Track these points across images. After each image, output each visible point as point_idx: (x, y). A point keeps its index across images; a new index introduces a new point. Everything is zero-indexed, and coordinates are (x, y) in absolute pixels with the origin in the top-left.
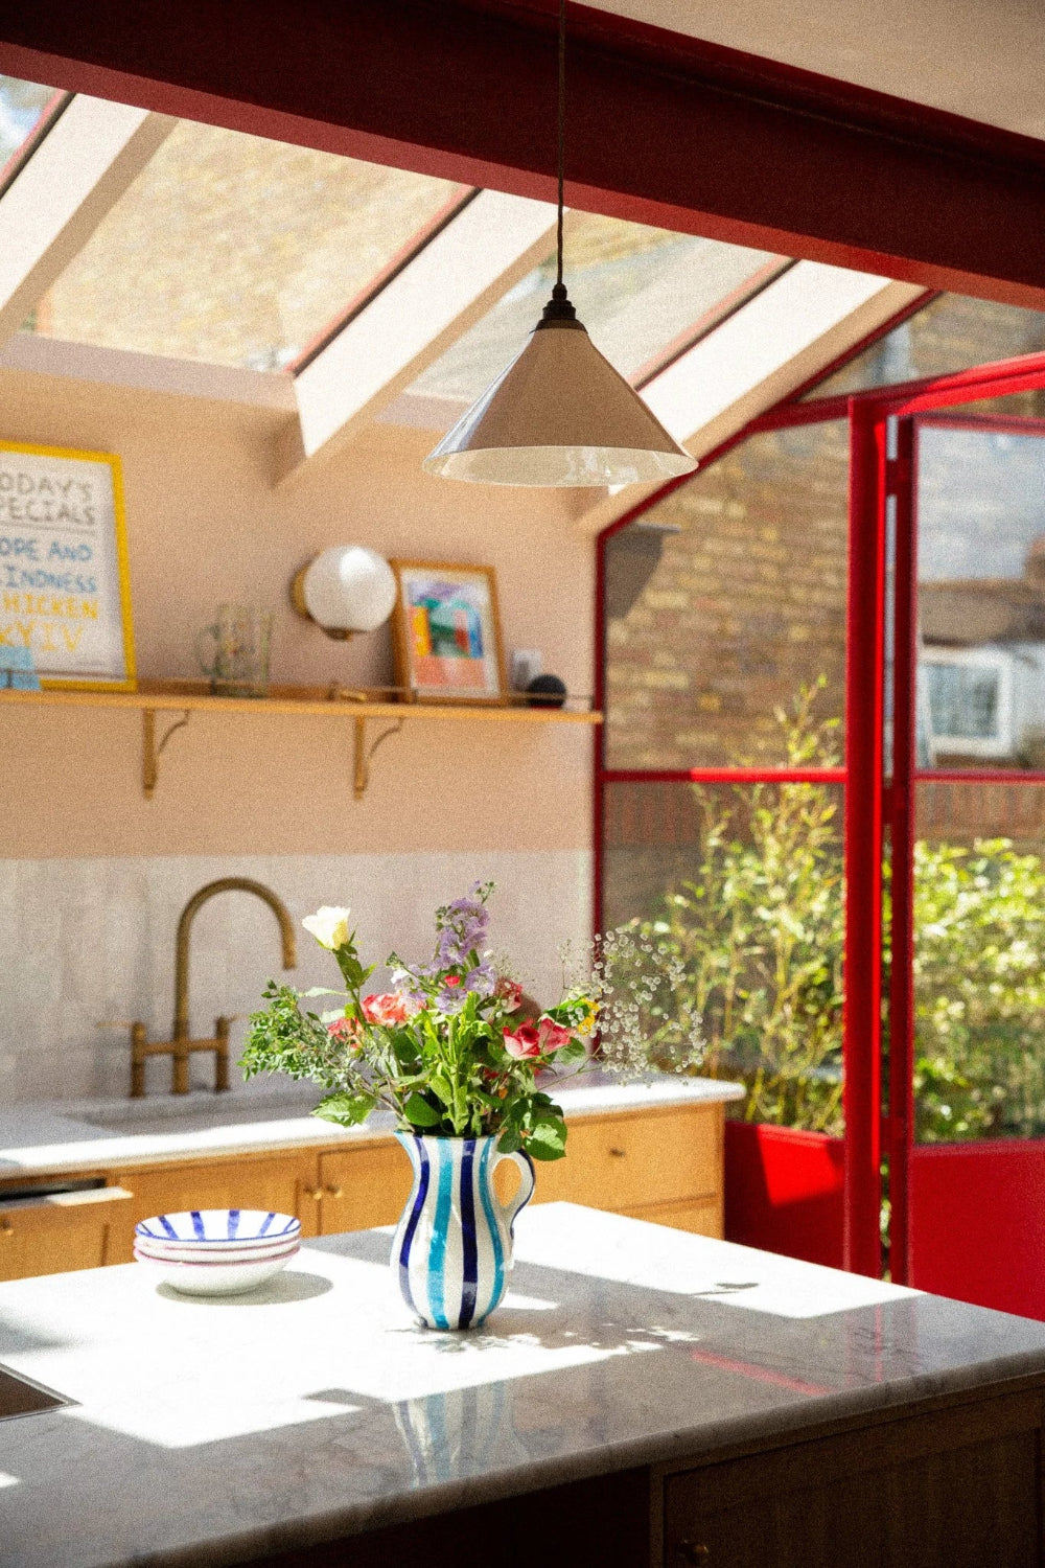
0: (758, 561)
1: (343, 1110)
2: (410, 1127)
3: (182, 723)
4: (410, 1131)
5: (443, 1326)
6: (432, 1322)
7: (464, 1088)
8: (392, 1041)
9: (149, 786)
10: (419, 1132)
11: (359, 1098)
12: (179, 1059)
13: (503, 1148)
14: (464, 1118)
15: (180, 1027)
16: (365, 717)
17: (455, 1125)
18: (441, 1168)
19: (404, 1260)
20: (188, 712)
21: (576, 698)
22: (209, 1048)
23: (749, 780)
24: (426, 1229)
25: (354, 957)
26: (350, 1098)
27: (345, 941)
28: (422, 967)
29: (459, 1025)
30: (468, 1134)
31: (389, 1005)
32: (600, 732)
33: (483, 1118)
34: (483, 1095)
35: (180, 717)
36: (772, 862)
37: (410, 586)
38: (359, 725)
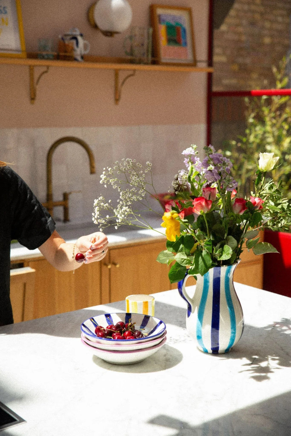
0: (253, 12)
3: (46, 72)
9: (33, 98)
15: (49, 196)
16: (119, 70)
21: (200, 61)
22: (61, 205)
23: (259, 95)
35: (45, 69)
36: (268, 128)
37: (159, 16)
38: (116, 73)
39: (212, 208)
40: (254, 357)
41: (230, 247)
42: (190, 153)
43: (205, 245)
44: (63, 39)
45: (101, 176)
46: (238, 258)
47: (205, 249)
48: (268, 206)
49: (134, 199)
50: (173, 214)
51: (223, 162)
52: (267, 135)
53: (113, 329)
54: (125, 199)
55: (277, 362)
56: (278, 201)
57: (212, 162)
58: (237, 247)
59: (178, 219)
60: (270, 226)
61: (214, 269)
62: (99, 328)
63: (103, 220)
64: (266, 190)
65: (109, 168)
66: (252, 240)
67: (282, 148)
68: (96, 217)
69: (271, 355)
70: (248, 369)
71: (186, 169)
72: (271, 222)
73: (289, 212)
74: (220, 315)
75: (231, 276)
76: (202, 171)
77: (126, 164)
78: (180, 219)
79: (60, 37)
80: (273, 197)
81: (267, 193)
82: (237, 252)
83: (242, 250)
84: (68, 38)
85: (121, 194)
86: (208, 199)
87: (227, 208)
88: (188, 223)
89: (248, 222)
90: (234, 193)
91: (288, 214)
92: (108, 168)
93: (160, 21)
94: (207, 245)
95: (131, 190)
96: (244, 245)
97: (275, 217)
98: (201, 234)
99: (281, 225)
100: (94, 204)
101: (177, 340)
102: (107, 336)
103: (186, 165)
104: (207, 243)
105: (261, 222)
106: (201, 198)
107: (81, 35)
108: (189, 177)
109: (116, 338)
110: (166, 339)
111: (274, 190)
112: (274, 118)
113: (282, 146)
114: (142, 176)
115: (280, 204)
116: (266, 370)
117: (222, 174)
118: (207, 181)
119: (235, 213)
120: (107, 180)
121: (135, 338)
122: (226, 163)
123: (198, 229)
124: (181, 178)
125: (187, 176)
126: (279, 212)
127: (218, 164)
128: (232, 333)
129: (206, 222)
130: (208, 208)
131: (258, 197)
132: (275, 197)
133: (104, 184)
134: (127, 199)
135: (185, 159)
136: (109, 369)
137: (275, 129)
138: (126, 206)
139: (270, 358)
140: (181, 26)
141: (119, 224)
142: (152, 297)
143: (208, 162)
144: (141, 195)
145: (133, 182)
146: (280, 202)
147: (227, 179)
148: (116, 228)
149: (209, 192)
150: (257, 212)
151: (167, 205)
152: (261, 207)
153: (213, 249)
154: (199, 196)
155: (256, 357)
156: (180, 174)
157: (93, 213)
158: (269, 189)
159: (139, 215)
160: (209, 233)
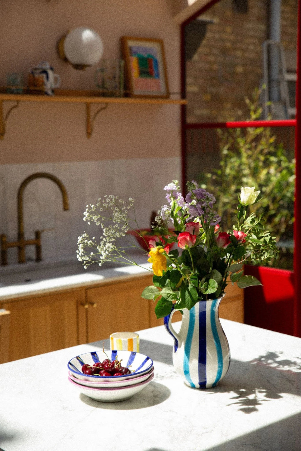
0: (223, 41)
3: (15, 107)
12: (21, 249)
15: (21, 235)
16: (91, 103)
20: (18, 101)
22: (33, 244)
23: (234, 127)
32: (183, 108)
35: (14, 104)
36: (244, 160)
37: (130, 48)
38: (88, 106)
39: (196, 242)
40: (241, 390)
41: (215, 281)
42: (172, 188)
43: (191, 279)
44: (32, 73)
45: (84, 213)
46: (223, 292)
47: (191, 283)
48: (251, 240)
49: (117, 236)
50: (159, 249)
51: (206, 197)
52: (243, 167)
53: (101, 366)
54: (109, 236)
55: (264, 394)
56: (260, 234)
57: (195, 197)
58: (222, 280)
59: (164, 254)
60: (253, 259)
61: (200, 303)
62: (86, 366)
63: (87, 257)
64: (248, 223)
65: (92, 205)
66: (235, 274)
67: (258, 180)
68: (80, 254)
69: (259, 388)
70: (236, 402)
71: (168, 204)
72: (254, 255)
73: (271, 245)
74: (207, 349)
75: (216, 309)
76: (184, 206)
77: (109, 201)
78: (166, 254)
79: (29, 71)
80: (255, 231)
81: (250, 227)
82: (222, 285)
83: (226, 283)
84: (38, 71)
85: (104, 230)
86: (192, 233)
87: (211, 242)
88: (174, 258)
89: (232, 255)
90: (217, 227)
91: (271, 247)
92: (90, 205)
93: (132, 53)
94: (193, 279)
95: (114, 227)
96: (228, 279)
97: (258, 250)
98: (186, 268)
99: (264, 258)
100: (78, 241)
101: (163, 377)
102: (94, 374)
103: (168, 200)
104: (193, 277)
105: (244, 255)
106: (186, 233)
107: (52, 69)
108: (172, 213)
109: (104, 375)
110: (153, 375)
111: (256, 224)
112: (250, 149)
113: (259, 178)
114: (124, 213)
115: (262, 237)
116: (255, 402)
117: (205, 208)
118: (190, 216)
119: (219, 247)
120: (91, 217)
121: (123, 374)
122: (209, 198)
123: (183, 264)
124: (164, 214)
125: (170, 212)
126: (261, 244)
127: (202, 199)
128: (219, 367)
129: (191, 256)
130: (193, 242)
131: (241, 231)
132: (257, 230)
133: (87, 221)
134: (110, 236)
135: (167, 194)
136: (97, 407)
137: (250, 161)
138: (110, 242)
139: (257, 390)
140: (153, 57)
141: (103, 261)
142: (137, 334)
143: (191, 197)
144: (124, 231)
145: (116, 218)
146: (262, 236)
147: (210, 213)
148: (100, 264)
149: (192, 227)
150: (241, 245)
151: (151, 241)
152: (244, 240)
153: (199, 283)
154: (183, 231)
155: (244, 390)
156: (162, 209)
157: (77, 250)
158: (251, 223)
159: (123, 251)
160: (194, 267)
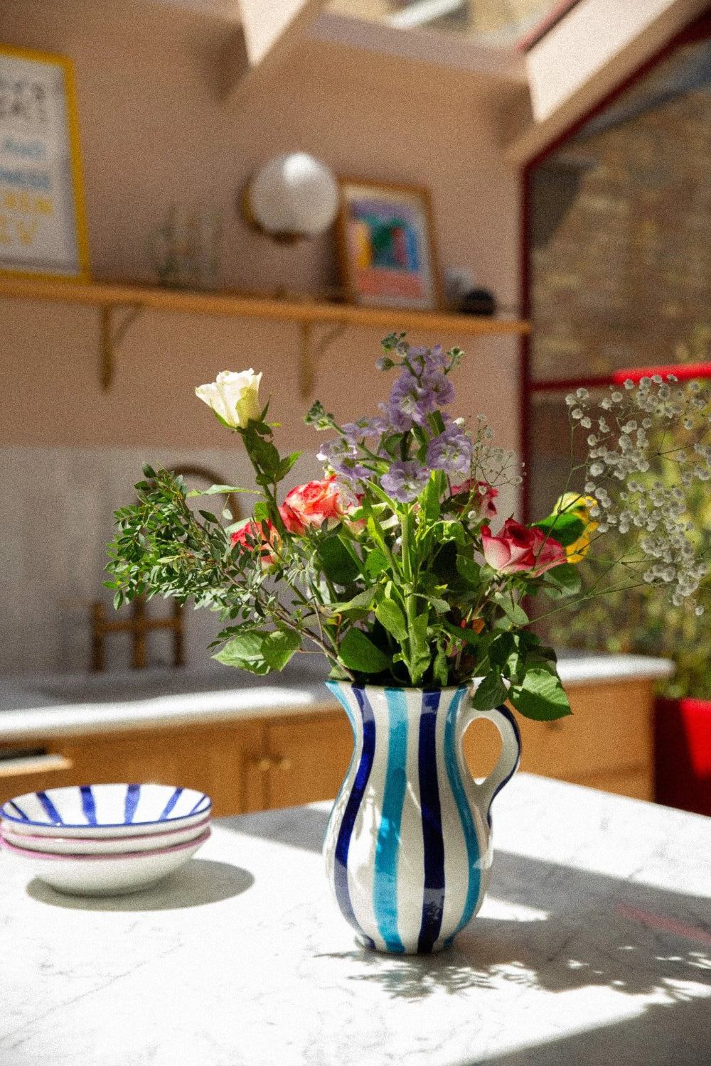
1: (256, 652)
2: (348, 675)
4: (347, 680)
5: (395, 950)
6: (381, 942)
7: (424, 617)
8: (320, 552)
10: (360, 681)
11: (276, 634)
12: (138, 637)
13: (479, 702)
14: (423, 660)
15: (139, 606)
17: (411, 670)
18: (391, 731)
19: (341, 853)
20: (141, 303)
21: (505, 308)
22: (166, 626)
24: (371, 816)
25: (267, 438)
26: (264, 635)
27: (255, 417)
28: (362, 424)
29: (416, 526)
30: (430, 685)
31: (315, 496)
32: (526, 345)
33: (449, 661)
34: (452, 628)
38: (305, 329)
